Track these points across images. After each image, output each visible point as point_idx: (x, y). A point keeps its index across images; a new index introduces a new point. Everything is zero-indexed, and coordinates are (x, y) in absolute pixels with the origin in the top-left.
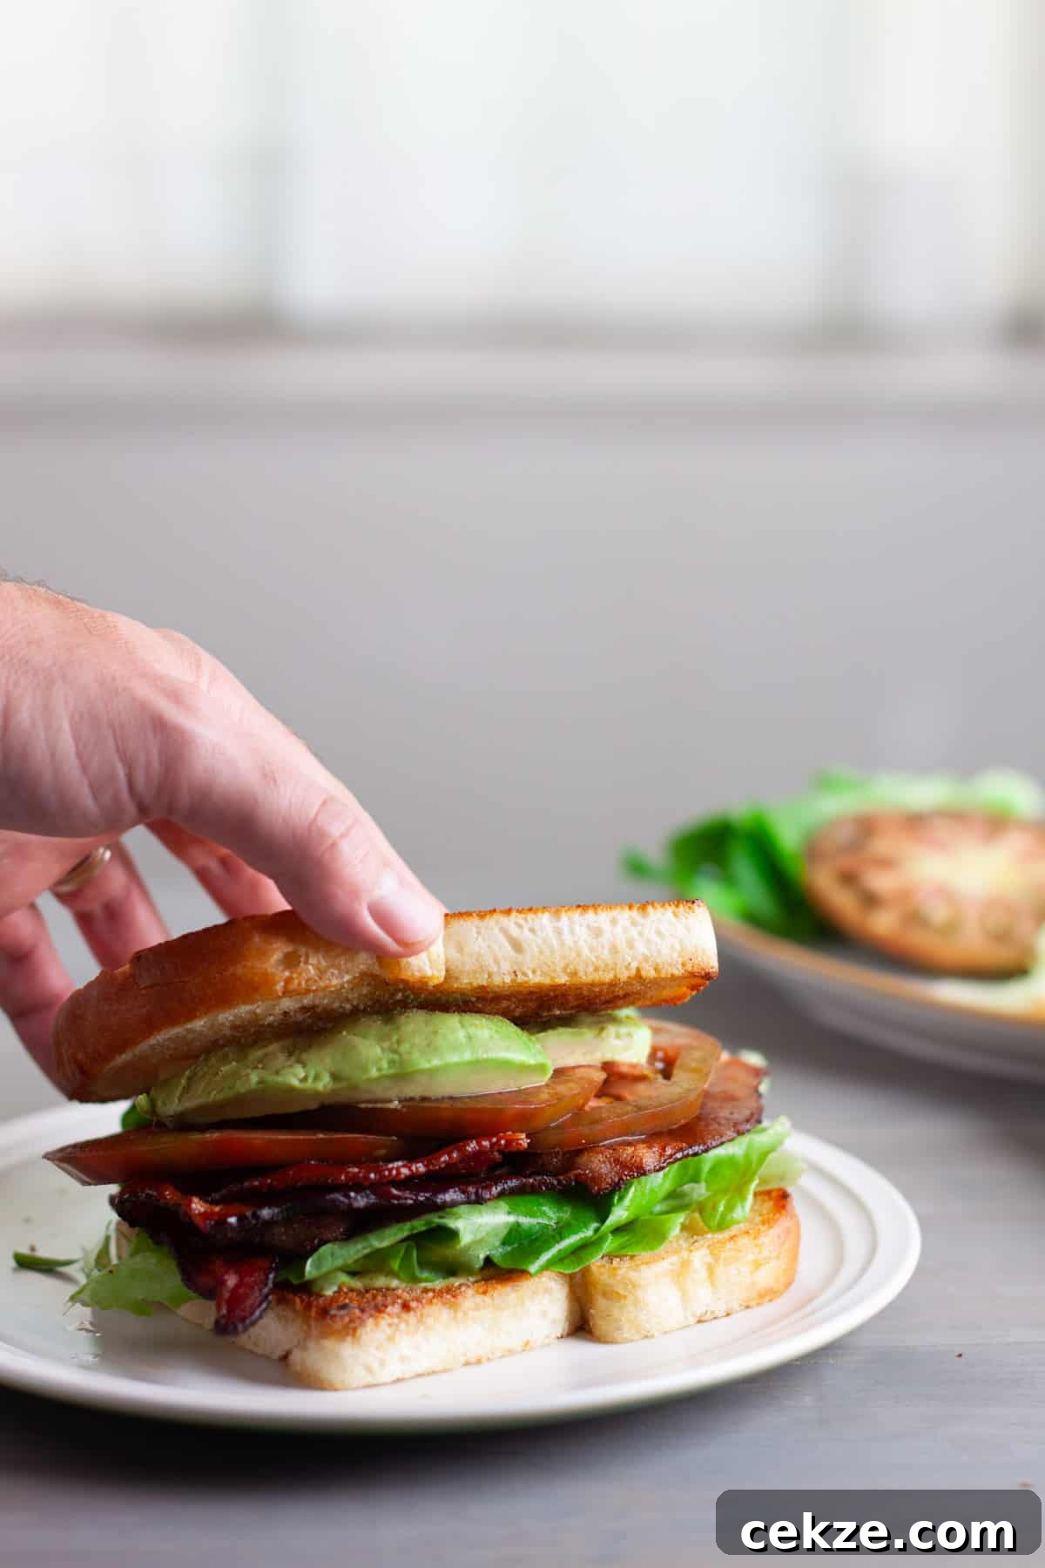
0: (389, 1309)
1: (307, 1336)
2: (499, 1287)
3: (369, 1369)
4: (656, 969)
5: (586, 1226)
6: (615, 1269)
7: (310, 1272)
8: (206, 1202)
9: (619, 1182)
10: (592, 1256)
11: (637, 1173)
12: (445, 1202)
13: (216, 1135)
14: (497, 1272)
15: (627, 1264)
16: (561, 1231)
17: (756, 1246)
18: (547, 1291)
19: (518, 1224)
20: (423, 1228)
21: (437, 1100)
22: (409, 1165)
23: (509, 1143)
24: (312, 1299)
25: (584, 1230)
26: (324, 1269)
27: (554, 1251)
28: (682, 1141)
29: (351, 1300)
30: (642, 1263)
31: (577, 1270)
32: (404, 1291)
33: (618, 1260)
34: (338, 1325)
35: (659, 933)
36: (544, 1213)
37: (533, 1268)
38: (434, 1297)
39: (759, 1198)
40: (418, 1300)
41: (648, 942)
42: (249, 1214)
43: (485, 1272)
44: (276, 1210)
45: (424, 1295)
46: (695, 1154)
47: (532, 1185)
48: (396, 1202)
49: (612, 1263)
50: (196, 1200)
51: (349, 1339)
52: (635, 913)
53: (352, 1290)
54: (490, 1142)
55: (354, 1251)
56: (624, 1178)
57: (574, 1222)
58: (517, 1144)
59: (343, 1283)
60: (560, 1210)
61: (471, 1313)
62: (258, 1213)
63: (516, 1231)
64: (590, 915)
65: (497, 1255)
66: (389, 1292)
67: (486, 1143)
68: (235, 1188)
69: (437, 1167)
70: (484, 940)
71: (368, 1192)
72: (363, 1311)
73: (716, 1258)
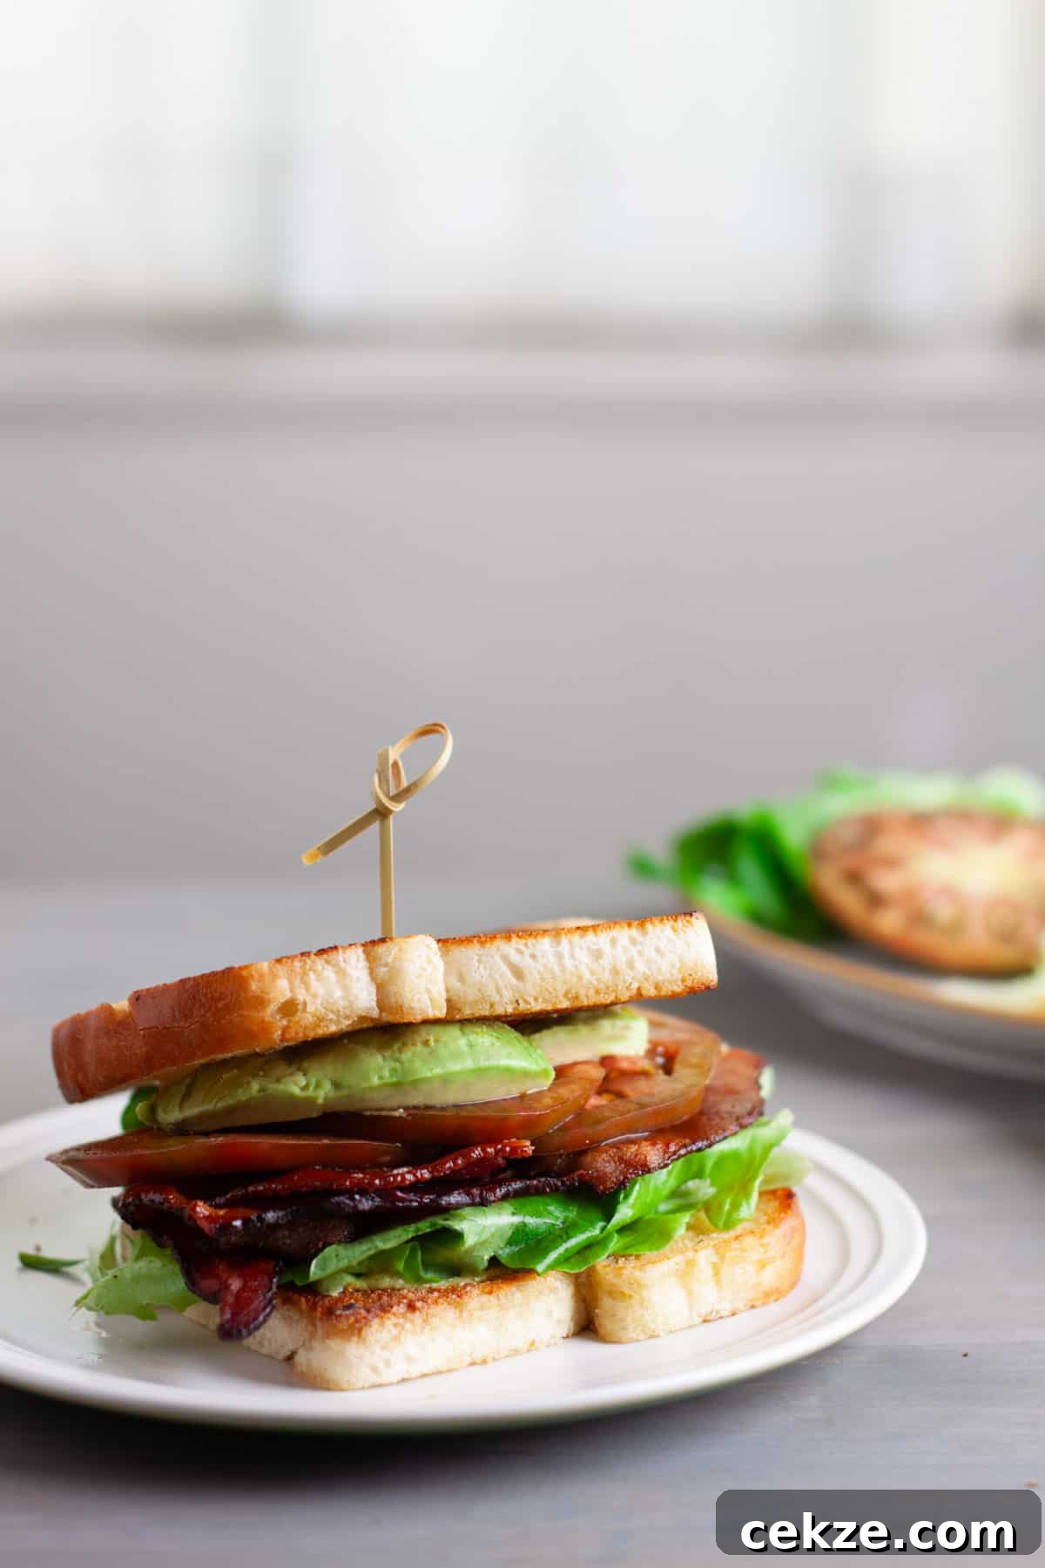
0: (395, 1309)
1: (313, 1335)
2: (504, 1286)
3: (374, 1369)
4: (656, 988)
5: (592, 1224)
6: (621, 1268)
7: (315, 1274)
8: (211, 1206)
9: (624, 1180)
10: (598, 1256)
11: (643, 1171)
12: (450, 1204)
13: (221, 1139)
14: (502, 1272)
15: (632, 1263)
16: (567, 1231)
17: (762, 1245)
18: (553, 1290)
19: (525, 1225)
20: (428, 1230)
21: (442, 1109)
22: (414, 1171)
23: (514, 1149)
24: (317, 1300)
25: (591, 1229)
26: (329, 1271)
27: (561, 1250)
28: (685, 1137)
29: (356, 1300)
30: (648, 1263)
31: (583, 1269)
32: (409, 1291)
33: (623, 1259)
34: (343, 1325)
35: (658, 950)
36: (550, 1213)
37: (540, 1268)
38: (439, 1298)
39: (765, 1198)
40: (423, 1300)
41: (649, 962)
42: (254, 1217)
43: (492, 1271)
44: (281, 1214)
45: (430, 1295)
46: (699, 1150)
47: (536, 1188)
48: (401, 1204)
49: (617, 1262)
50: (200, 1203)
51: (355, 1339)
52: (634, 932)
53: (357, 1291)
54: (495, 1149)
55: (360, 1252)
56: (629, 1176)
57: (580, 1221)
58: (522, 1151)
59: (349, 1285)
60: (566, 1209)
61: (476, 1314)
62: (264, 1216)
63: (523, 1231)
64: (590, 936)
65: (504, 1254)
66: (396, 1292)
67: (491, 1150)
68: (240, 1192)
69: (442, 1174)
70: (485, 968)
71: (373, 1195)
72: (368, 1311)
73: (722, 1258)
